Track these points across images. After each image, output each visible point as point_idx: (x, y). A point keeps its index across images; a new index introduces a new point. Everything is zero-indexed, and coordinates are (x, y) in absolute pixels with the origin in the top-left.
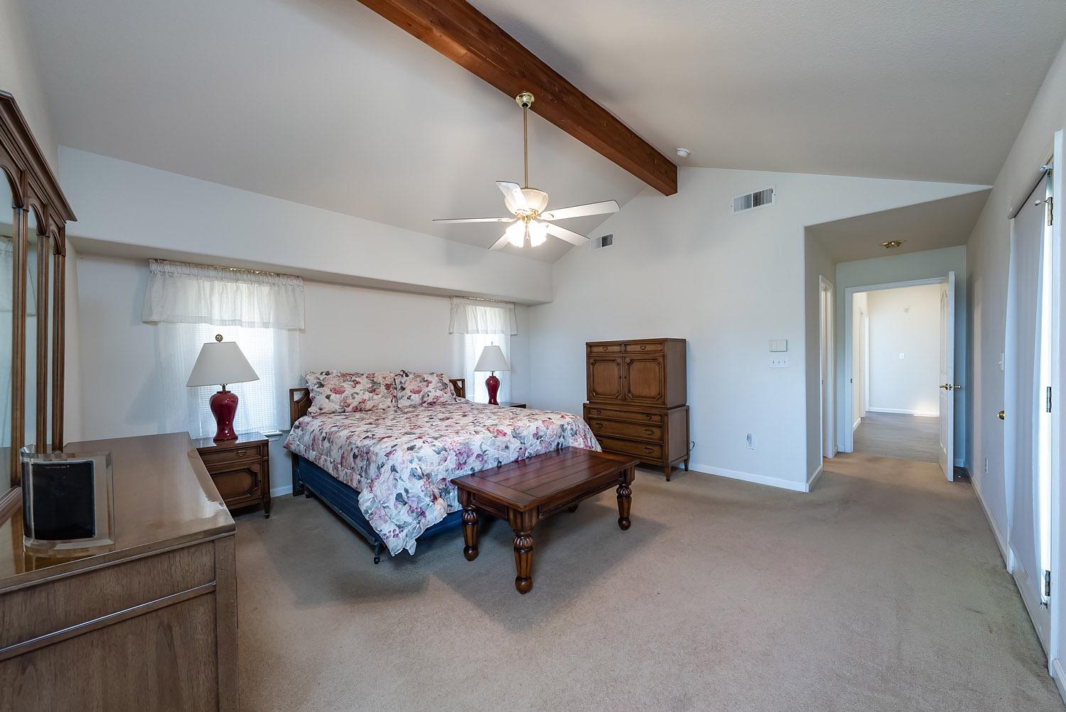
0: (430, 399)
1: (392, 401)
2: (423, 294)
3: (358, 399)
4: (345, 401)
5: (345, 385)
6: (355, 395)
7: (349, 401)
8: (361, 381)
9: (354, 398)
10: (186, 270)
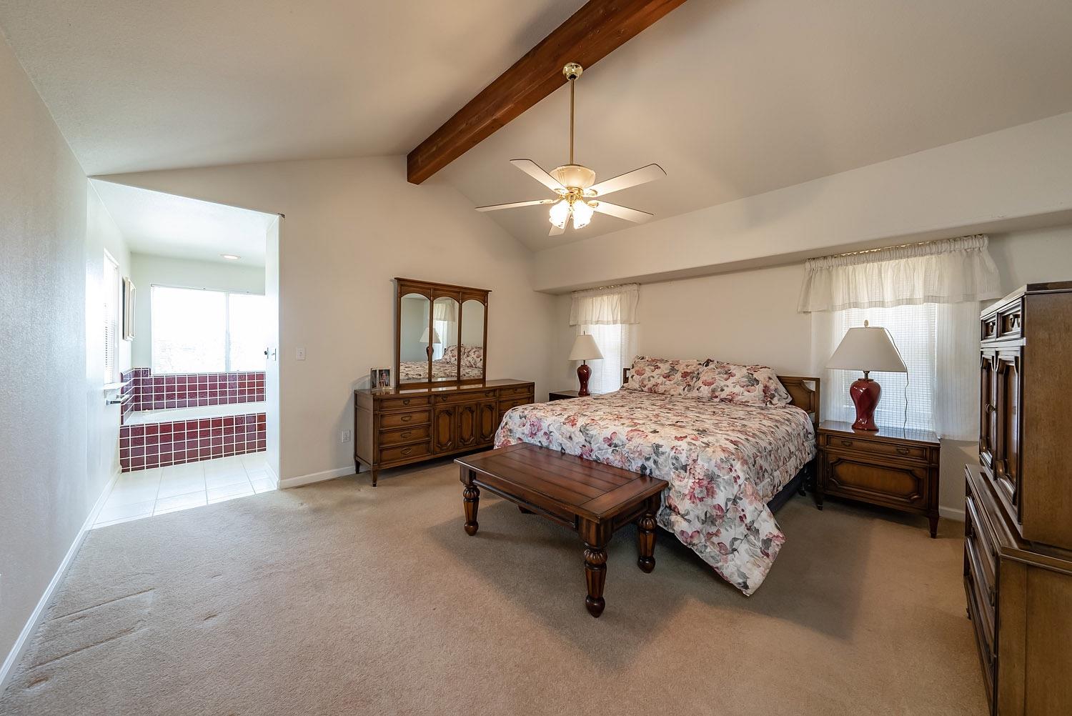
0: (723, 395)
1: (684, 389)
2: (760, 268)
3: (653, 381)
4: (642, 381)
5: (647, 369)
6: (651, 379)
7: (645, 383)
8: (662, 367)
9: (649, 380)
10: (582, 294)
